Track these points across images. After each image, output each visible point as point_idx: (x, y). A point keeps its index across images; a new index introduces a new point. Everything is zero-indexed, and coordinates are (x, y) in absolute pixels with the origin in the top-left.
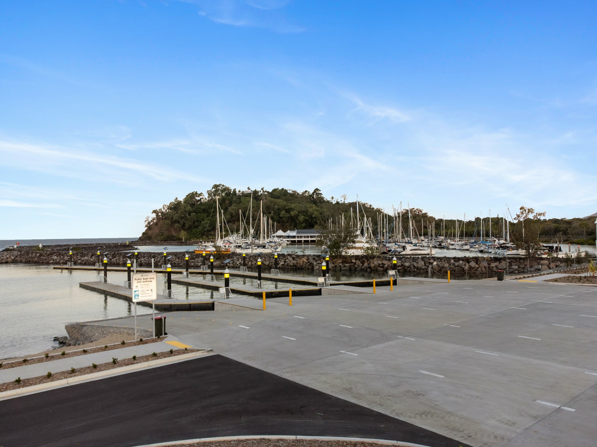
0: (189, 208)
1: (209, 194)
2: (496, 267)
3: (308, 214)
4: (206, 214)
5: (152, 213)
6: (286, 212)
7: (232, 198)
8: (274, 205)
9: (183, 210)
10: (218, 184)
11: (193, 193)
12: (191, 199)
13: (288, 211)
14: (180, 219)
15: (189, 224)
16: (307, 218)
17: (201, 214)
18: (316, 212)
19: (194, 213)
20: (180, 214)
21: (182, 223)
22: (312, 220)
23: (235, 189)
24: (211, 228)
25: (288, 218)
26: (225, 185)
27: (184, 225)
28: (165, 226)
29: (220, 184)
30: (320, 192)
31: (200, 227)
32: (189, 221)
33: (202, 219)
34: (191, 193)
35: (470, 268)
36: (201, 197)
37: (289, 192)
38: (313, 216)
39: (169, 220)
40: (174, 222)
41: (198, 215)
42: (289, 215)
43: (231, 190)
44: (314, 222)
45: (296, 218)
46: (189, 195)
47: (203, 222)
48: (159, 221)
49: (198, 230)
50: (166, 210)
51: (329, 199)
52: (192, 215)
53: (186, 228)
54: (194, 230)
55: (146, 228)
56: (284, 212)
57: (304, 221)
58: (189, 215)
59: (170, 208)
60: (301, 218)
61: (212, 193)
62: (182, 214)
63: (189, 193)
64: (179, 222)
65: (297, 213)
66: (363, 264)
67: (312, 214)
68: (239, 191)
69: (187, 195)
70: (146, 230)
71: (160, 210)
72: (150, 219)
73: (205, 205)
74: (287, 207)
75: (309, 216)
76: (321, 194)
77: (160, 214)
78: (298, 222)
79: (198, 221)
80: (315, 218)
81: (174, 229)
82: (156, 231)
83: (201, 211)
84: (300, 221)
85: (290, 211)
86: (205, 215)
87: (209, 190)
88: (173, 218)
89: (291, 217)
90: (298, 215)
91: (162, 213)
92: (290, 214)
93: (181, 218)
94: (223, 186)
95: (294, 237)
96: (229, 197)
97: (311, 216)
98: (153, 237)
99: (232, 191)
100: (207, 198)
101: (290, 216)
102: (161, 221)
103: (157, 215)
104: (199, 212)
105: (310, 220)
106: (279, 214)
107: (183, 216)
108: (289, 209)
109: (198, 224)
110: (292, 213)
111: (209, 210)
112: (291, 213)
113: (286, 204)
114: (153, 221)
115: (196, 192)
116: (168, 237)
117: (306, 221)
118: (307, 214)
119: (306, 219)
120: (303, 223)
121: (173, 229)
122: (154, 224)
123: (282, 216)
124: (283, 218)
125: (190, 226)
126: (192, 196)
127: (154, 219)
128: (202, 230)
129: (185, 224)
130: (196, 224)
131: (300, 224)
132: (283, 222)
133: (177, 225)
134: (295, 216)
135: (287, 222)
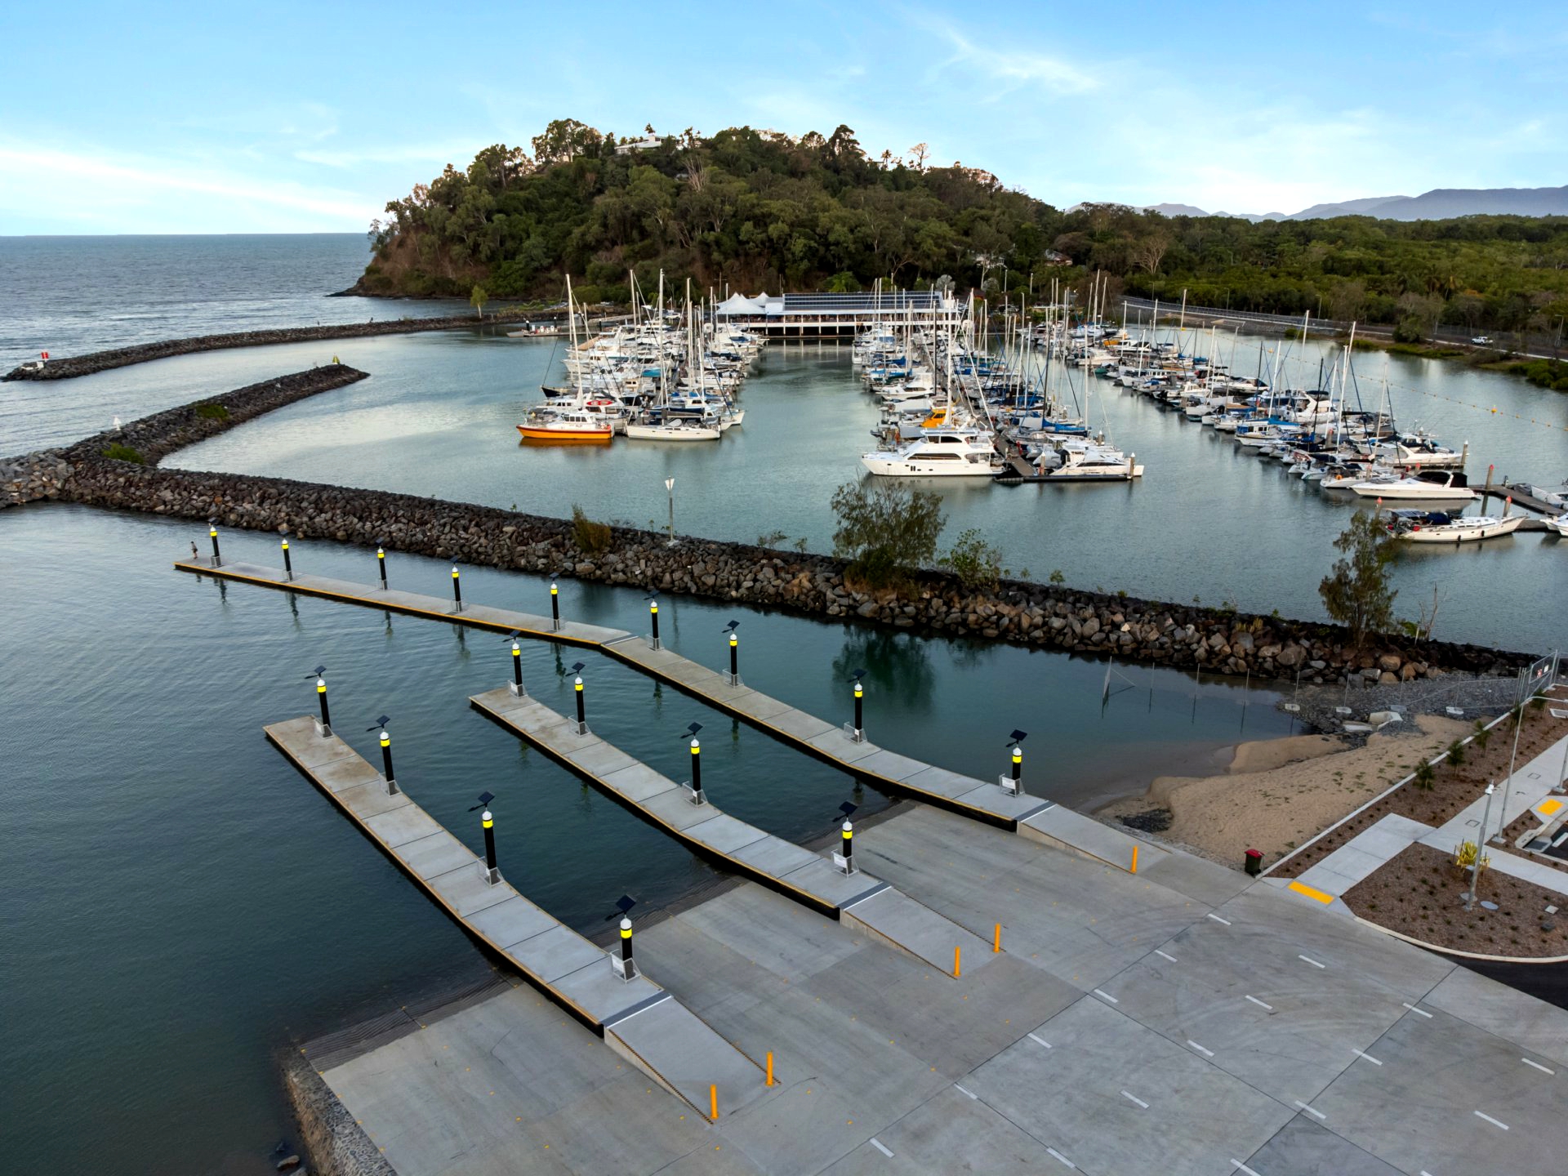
0: (487, 199)
1: (538, 147)
2: (1274, 657)
3: (818, 230)
4: (534, 215)
5: (387, 211)
6: (755, 227)
7: (604, 162)
8: (723, 202)
9: (469, 206)
10: (562, 119)
11: (493, 148)
12: (489, 166)
13: (762, 221)
14: (465, 232)
15: (489, 247)
16: (813, 244)
17: (521, 214)
18: (838, 227)
19: (500, 215)
20: (464, 216)
21: (470, 242)
22: (827, 249)
23: (611, 134)
24: (551, 260)
25: (763, 243)
26: (581, 122)
27: (476, 248)
28: (426, 250)
29: (569, 120)
30: (852, 137)
31: (522, 256)
32: (489, 237)
33: (523, 230)
34: (487, 150)
35: (1211, 651)
36: (517, 161)
37: (763, 137)
38: (832, 238)
39: (434, 232)
40: (448, 240)
41: (512, 218)
42: (764, 235)
43: (599, 137)
44: (834, 256)
45: (785, 244)
46: (483, 153)
47: (527, 244)
48: (408, 232)
49: (516, 267)
50: (424, 202)
51: (877, 157)
52: (496, 222)
53: (483, 256)
54: (505, 265)
55: (374, 254)
56: (749, 225)
57: (805, 253)
58: (489, 219)
59: (434, 195)
60: (799, 245)
61: (548, 143)
62: (468, 216)
63: (483, 149)
64: (462, 240)
65: (787, 229)
66: (950, 608)
67: (829, 231)
68: (623, 141)
69: (478, 153)
70: (376, 260)
71: (405, 201)
72: (383, 228)
73: (528, 187)
74: (757, 211)
75: (821, 236)
76: (855, 142)
77: (408, 213)
78: (790, 256)
79: (513, 237)
80: (837, 243)
81: (451, 261)
82: (401, 264)
83: (521, 207)
84: (793, 254)
85: (768, 221)
86: (530, 219)
87: (538, 136)
88: (444, 229)
89: (770, 240)
90: (790, 236)
91: (414, 209)
92: (766, 231)
93: (466, 228)
94: (578, 124)
95: (778, 318)
96: (595, 161)
97: (826, 239)
98: (395, 281)
99: (604, 140)
100: (533, 159)
101: (768, 237)
102: (412, 234)
103: (401, 217)
104: (516, 210)
105: (822, 250)
106: (736, 233)
107: (471, 221)
108: (763, 215)
109: (515, 246)
110: (774, 230)
111: (540, 201)
112: (771, 228)
113: (755, 201)
114: (393, 234)
115: (503, 146)
116: (436, 283)
117: (811, 253)
118: (814, 231)
119: (810, 247)
120: (802, 259)
121: (447, 259)
122: (396, 243)
123: (745, 239)
124: (748, 242)
125: (493, 252)
126: (492, 158)
127: (392, 228)
128: (527, 265)
129: (479, 245)
130: (510, 244)
131: (795, 261)
132: (747, 255)
133: (457, 249)
134: (779, 238)
135: (760, 254)
